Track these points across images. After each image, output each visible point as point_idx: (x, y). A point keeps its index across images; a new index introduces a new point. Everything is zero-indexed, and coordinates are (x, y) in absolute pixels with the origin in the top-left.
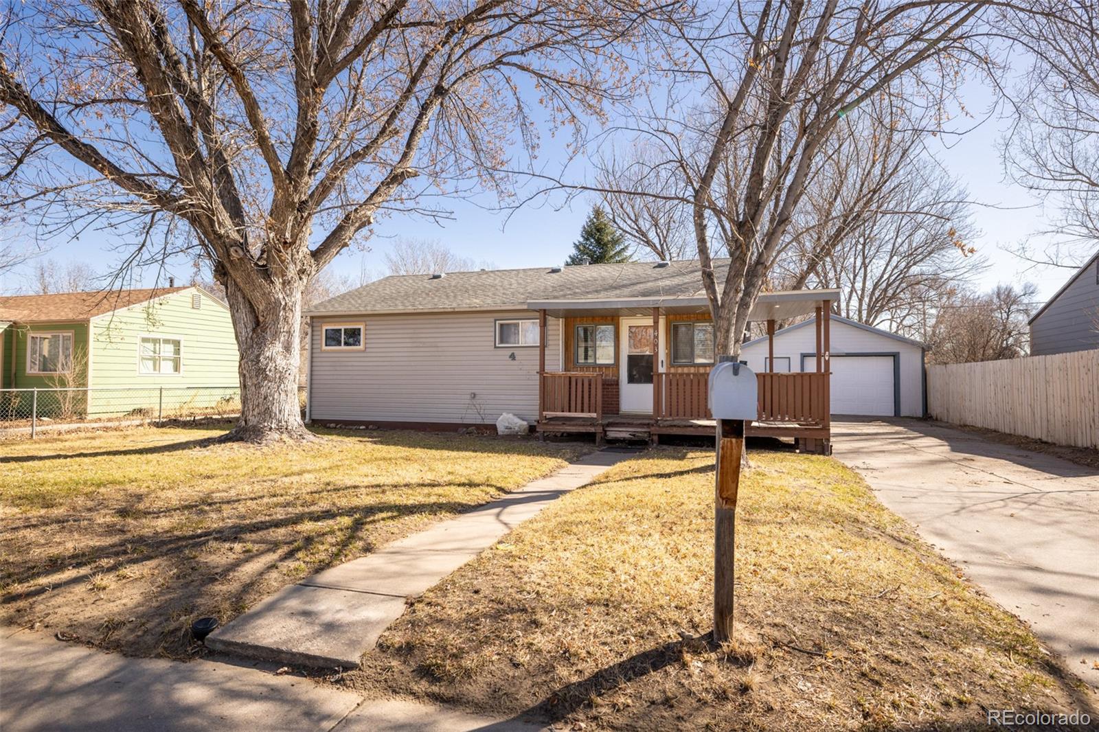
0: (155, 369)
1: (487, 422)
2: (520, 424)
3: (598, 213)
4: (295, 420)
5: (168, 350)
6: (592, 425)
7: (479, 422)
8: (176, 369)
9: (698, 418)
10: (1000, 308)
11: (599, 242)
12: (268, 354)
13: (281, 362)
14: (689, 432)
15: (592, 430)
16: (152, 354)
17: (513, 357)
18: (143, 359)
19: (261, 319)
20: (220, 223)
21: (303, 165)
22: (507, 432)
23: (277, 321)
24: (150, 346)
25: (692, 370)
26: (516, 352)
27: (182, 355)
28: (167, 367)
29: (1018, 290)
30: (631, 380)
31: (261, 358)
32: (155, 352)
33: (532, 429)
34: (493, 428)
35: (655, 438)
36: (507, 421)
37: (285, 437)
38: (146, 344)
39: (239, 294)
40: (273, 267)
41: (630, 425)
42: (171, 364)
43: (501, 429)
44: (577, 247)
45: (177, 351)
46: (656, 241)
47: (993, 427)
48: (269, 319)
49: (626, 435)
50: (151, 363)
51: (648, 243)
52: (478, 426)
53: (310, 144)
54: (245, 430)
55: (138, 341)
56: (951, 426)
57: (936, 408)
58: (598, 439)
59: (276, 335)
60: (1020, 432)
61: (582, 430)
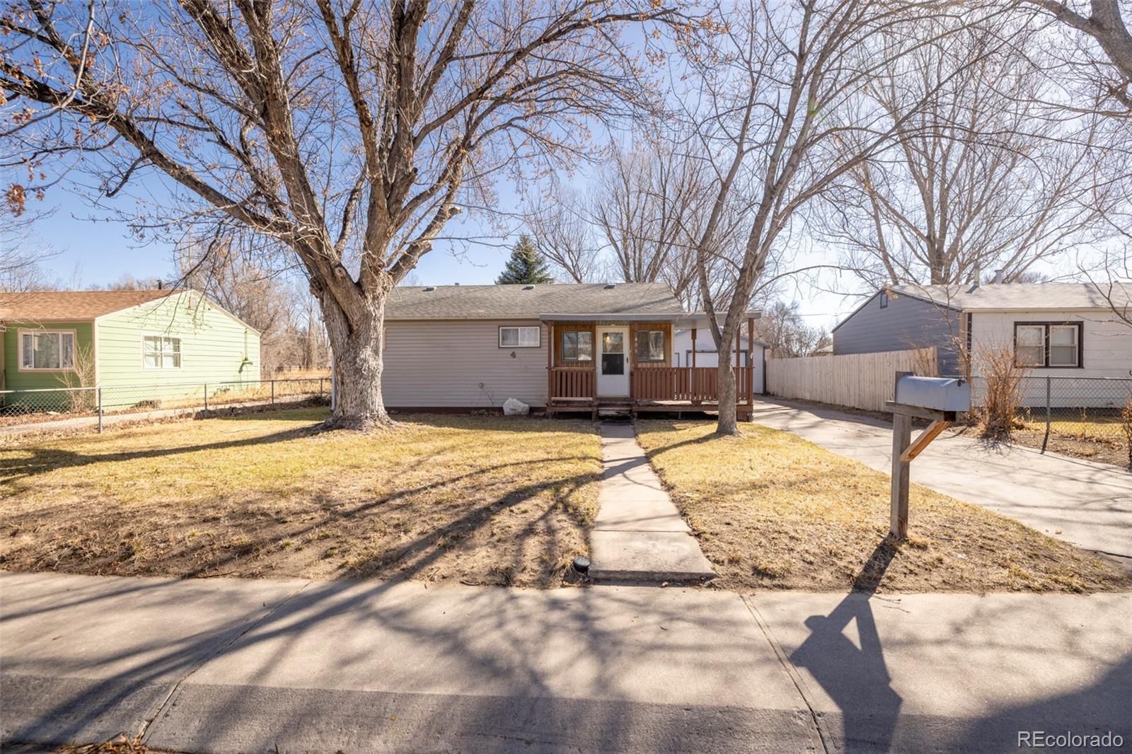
0: (157, 365)
1: (496, 405)
2: (522, 407)
3: (525, 239)
4: (382, 411)
5: (168, 348)
6: (590, 406)
7: (491, 406)
8: (177, 363)
9: (666, 399)
10: (777, 317)
11: (525, 262)
12: (362, 356)
13: (372, 363)
14: (660, 409)
15: (590, 410)
16: (153, 351)
17: (513, 355)
18: (146, 355)
19: (355, 328)
20: (327, 248)
21: (401, 202)
22: (512, 413)
23: (368, 330)
24: (152, 343)
25: (649, 365)
26: (516, 351)
27: (182, 351)
28: (168, 362)
29: (788, 305)
30: (605, 372)
31: (358, 360)
32: (156, 349)
33: (532, 410)
34: (501, 410)
35: (636, 414)
36: (512, 404)
37: (378, 423)
38: (148, 342)
39: (334, 307)
40: (367, 287)
41: (614, 405)
42: (171, 360)
43: (507, 410)
44: (509, 266)
45: (177, 348)
46: (569, 263)
47: (818, 399)
48: (362, 328)
49: (613, 413)
50: (152, 359)
51: (565, 265)
52: (487, 409)
53: (408, 186)
54: (344, 419)
55: (141, 339)
56: (786, 399)
57: (772, 388)
58: (594, 416)
59: (367, 342)
60: (838, 402)
61: (582, 410)
